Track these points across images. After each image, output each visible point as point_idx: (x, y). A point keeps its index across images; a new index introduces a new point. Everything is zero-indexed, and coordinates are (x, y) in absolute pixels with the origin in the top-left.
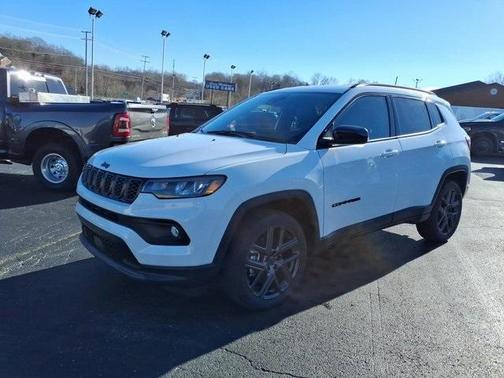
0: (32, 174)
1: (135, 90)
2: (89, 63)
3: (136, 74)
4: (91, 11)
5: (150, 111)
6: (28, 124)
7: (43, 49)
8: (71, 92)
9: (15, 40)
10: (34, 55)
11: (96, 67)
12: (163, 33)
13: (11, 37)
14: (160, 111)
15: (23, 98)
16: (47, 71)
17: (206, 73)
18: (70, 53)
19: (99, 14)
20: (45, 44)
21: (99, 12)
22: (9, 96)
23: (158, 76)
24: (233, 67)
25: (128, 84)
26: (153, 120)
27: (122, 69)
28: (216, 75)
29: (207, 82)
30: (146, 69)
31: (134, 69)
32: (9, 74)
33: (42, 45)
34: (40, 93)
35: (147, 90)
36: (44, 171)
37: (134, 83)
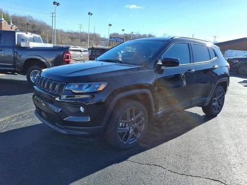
0: (26, 80)
1: (75, 41)
2: (54, 28)
3: (76, 33)
4: (54, 3)
5: (80, 51)
6: (25, 56)
7: (32, 21)
8: (45, 42)
9: (19, 17)
10: (28, 24)
11: (57, 30)
12: (89, 13)
13: (17, 15)
14: (85, 51)
15: (23, 45)
16: (34, 32)
17: (110, 34)
18: (45, 23)
19: (58, 4)
20: (33, 19)
21: (58, 3)
22: (16, 44)
23: (86, 34)
24: (123, 30)
25: (72, 38)
26: (82, 55)
27: (69, 31)
28: (115, 34)
29: (110, 37)
30: (81, 31)
31: (75, 31)
32: (17, 34)
33: (32, 19)
34: (30, 43)
35: (81, 41)
36: (31, 78)
37: (75, 38)
